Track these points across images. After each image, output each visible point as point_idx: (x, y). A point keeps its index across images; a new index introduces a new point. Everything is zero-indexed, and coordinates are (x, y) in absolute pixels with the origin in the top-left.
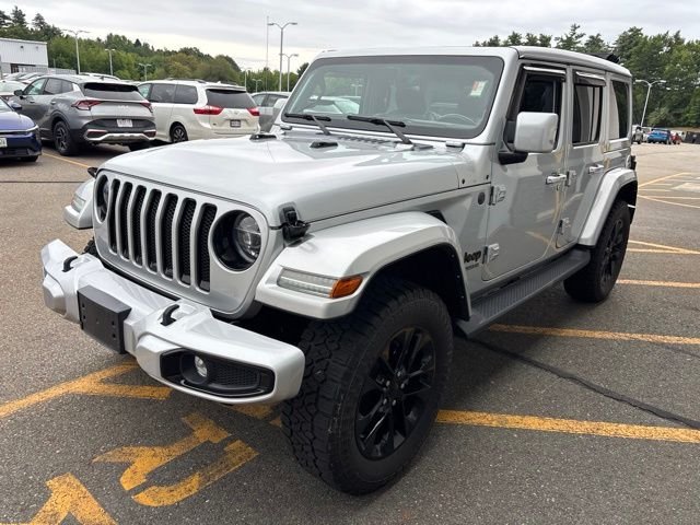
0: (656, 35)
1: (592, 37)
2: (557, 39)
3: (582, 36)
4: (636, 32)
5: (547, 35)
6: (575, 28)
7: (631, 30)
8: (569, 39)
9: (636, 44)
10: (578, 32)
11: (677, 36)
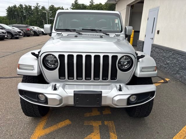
0: (58, 7)
1: (42, 7)
2: (33, 7)
3: (40, 6)
4: (53, 6)
5: (30, 5)
6: (37, 4)
7: (52, 5)
8: (37, 7)
9: (54, 9)
10: (39, 5)
11: (62, 7)
